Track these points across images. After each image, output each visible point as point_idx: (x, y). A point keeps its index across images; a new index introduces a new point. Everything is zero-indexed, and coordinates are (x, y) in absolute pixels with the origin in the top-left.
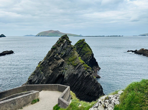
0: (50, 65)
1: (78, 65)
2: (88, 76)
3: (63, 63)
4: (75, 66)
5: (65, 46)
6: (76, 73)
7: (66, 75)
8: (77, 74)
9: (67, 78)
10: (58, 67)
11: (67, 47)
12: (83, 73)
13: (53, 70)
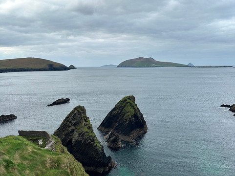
0: (64, 131)
1: (81, 133)
2: (90, 143)
3: (74, 130)
4: (80, 134)
5: (76, 116)
6: (80, 140)
7: (73, 141)
8: (81, 141)
9: (74, 143)
10: (69, 134)
12: (85, 140)
13: (65, 135)
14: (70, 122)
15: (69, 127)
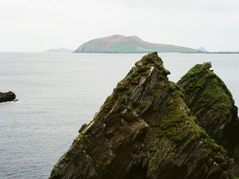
0: (110, 136)
1: (186, 139)
2: (217, 174)
4: (179, 143)
5: (153, 83)
6: (179, 163)
7: (152, 168)
8: (184, 167)
9: (155, 177)
11: (157, 87)
12: (201, 163)
13: (117, 150)
14: (135, 105)
15: (131, 120)
